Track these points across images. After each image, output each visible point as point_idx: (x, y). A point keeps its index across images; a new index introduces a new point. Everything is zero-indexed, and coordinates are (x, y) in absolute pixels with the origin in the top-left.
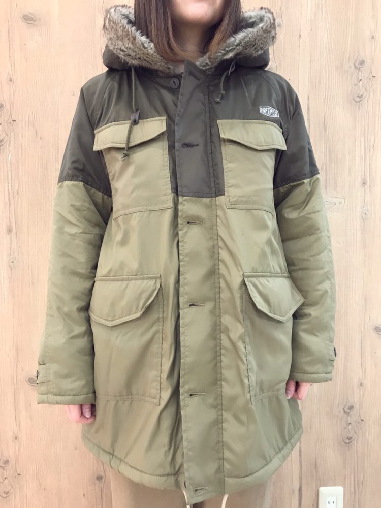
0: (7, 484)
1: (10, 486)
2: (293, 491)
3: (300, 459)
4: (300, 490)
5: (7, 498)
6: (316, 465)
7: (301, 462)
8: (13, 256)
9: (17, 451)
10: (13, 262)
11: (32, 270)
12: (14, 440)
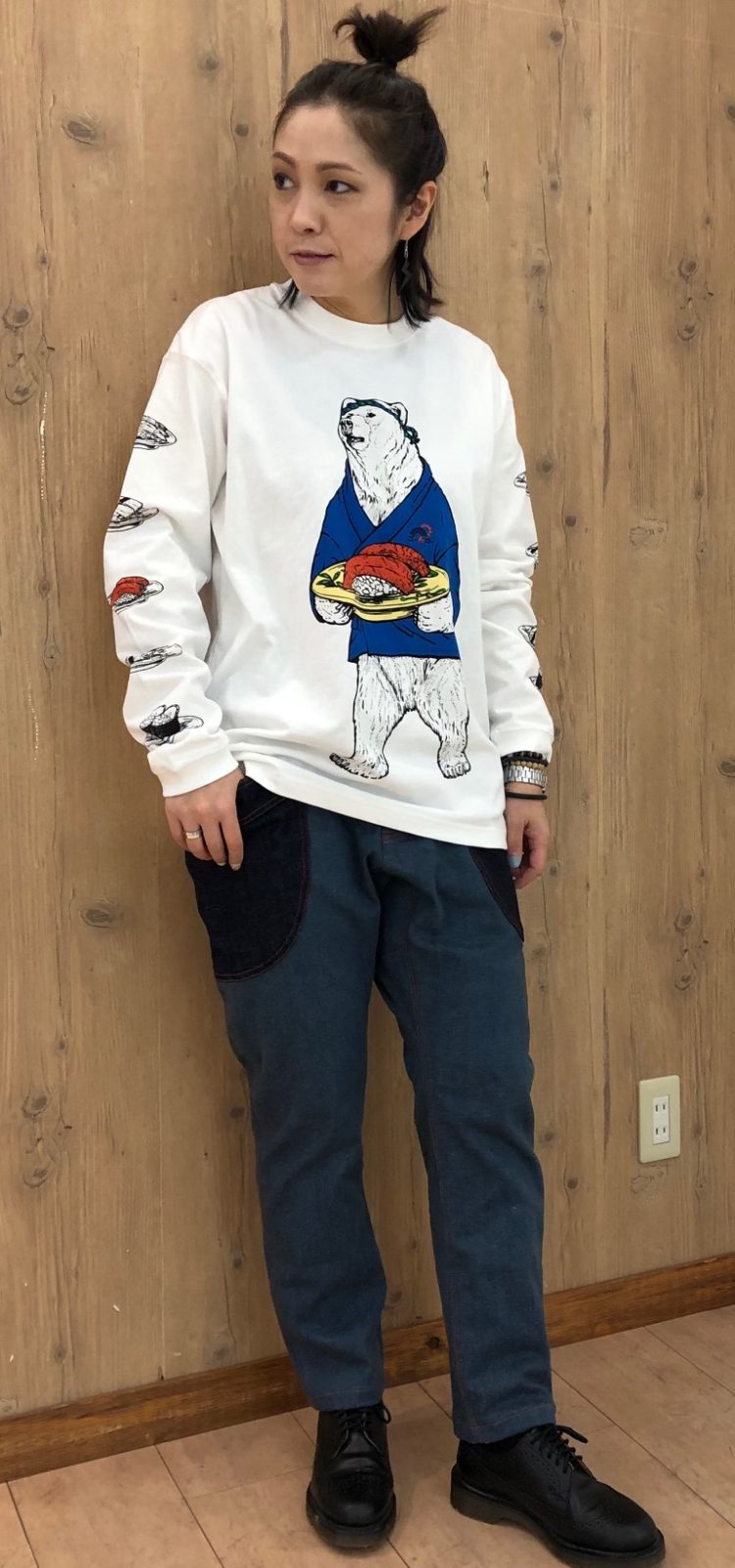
0: (41, 1154)
1: (49, 1158)
2: (595, 1094)
4: (606, 1090)
5: (42, 1186)
6: (632, 1037)
7: (606, 1035)
8: (52, 644)
9: (65, 1074)
10: (52, 657)
12: (58, 1051)
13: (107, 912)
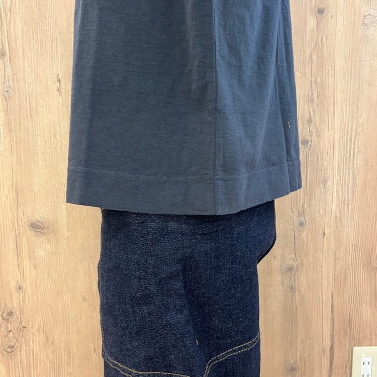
0: (11, 338)
1: (15, 339)
2: (324, 350)
3: (332, 316)
4: (332, 349)
5: (13, 353)
6: (350, 322)
7: (333, 318)
8: (8, 84)
9: (22, 302)
10: (8, 92)
11: (29, 101)
12: (18, 290)
13: (40, 224)
